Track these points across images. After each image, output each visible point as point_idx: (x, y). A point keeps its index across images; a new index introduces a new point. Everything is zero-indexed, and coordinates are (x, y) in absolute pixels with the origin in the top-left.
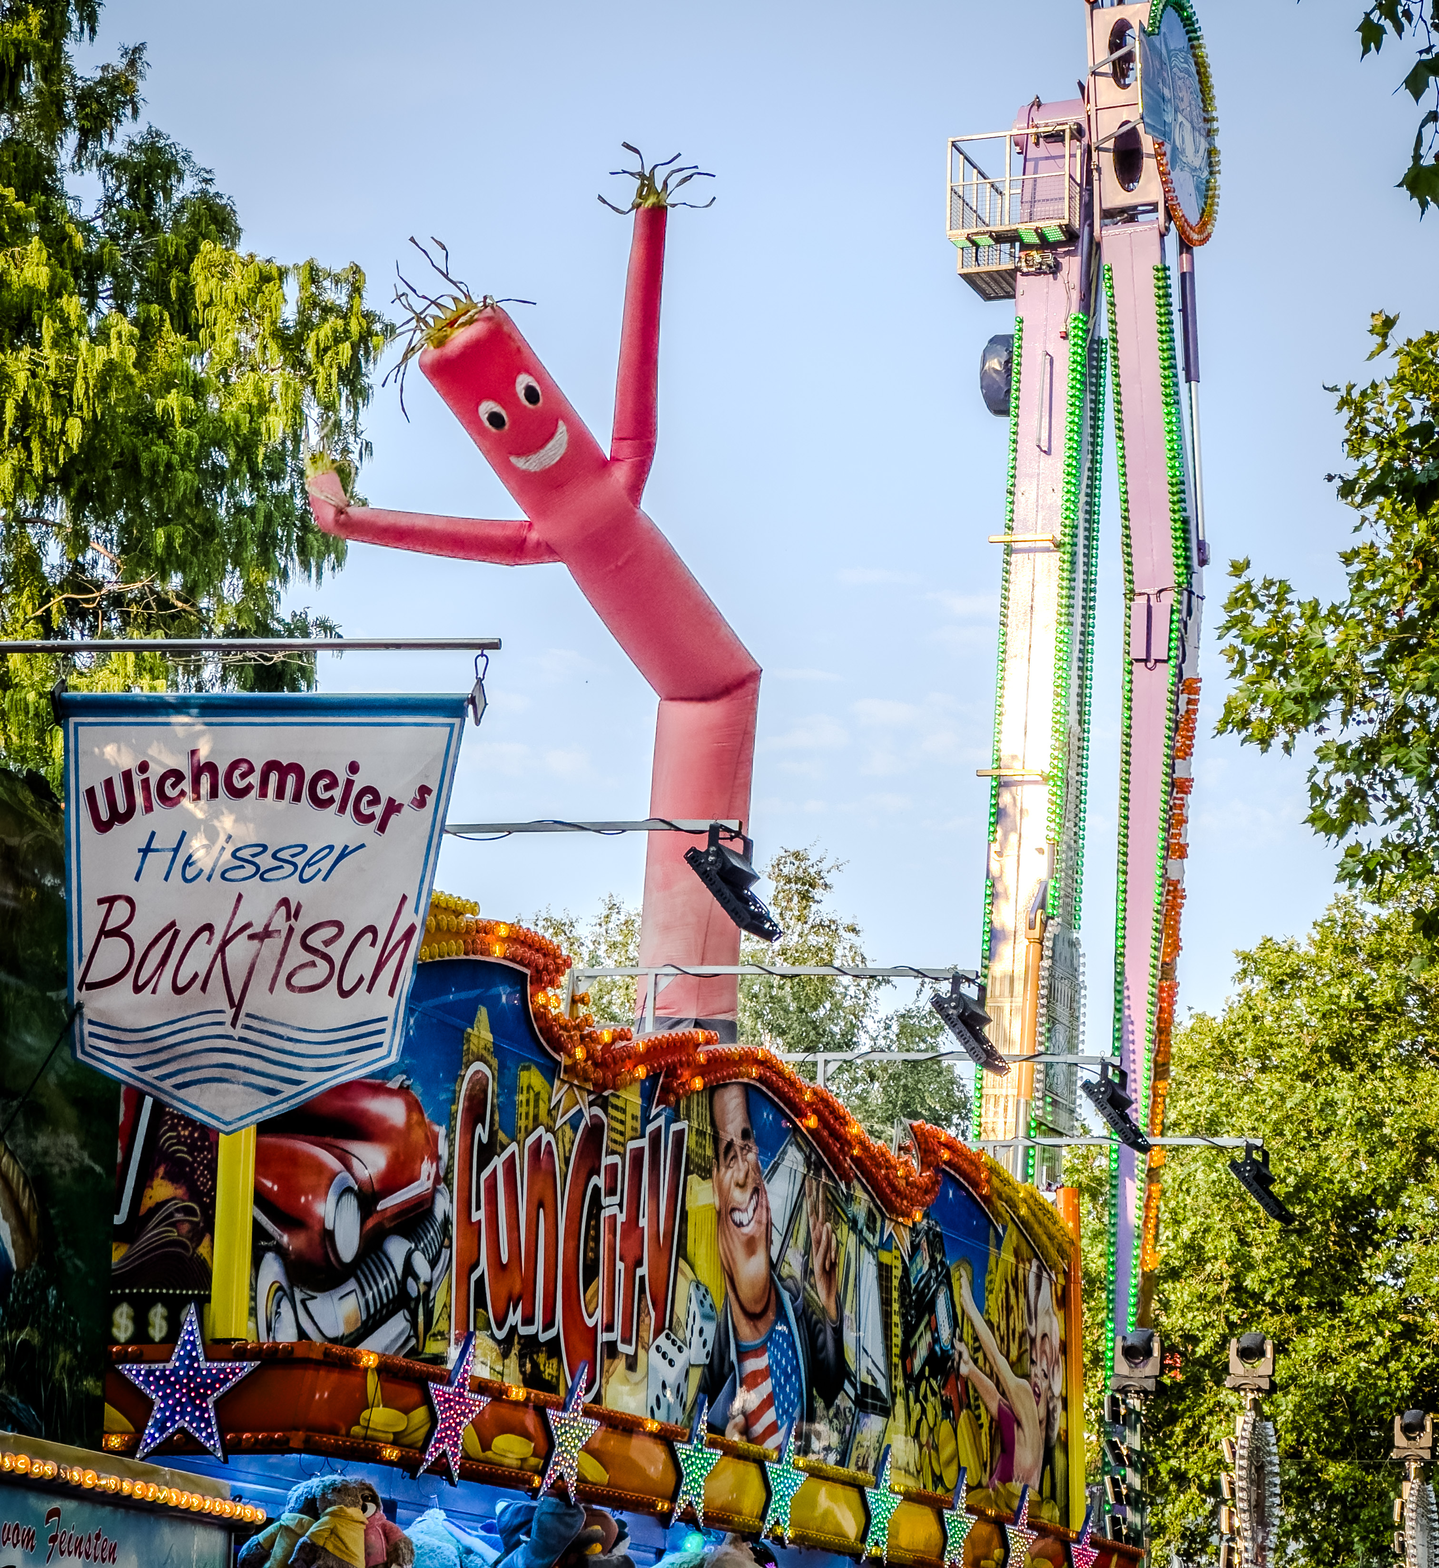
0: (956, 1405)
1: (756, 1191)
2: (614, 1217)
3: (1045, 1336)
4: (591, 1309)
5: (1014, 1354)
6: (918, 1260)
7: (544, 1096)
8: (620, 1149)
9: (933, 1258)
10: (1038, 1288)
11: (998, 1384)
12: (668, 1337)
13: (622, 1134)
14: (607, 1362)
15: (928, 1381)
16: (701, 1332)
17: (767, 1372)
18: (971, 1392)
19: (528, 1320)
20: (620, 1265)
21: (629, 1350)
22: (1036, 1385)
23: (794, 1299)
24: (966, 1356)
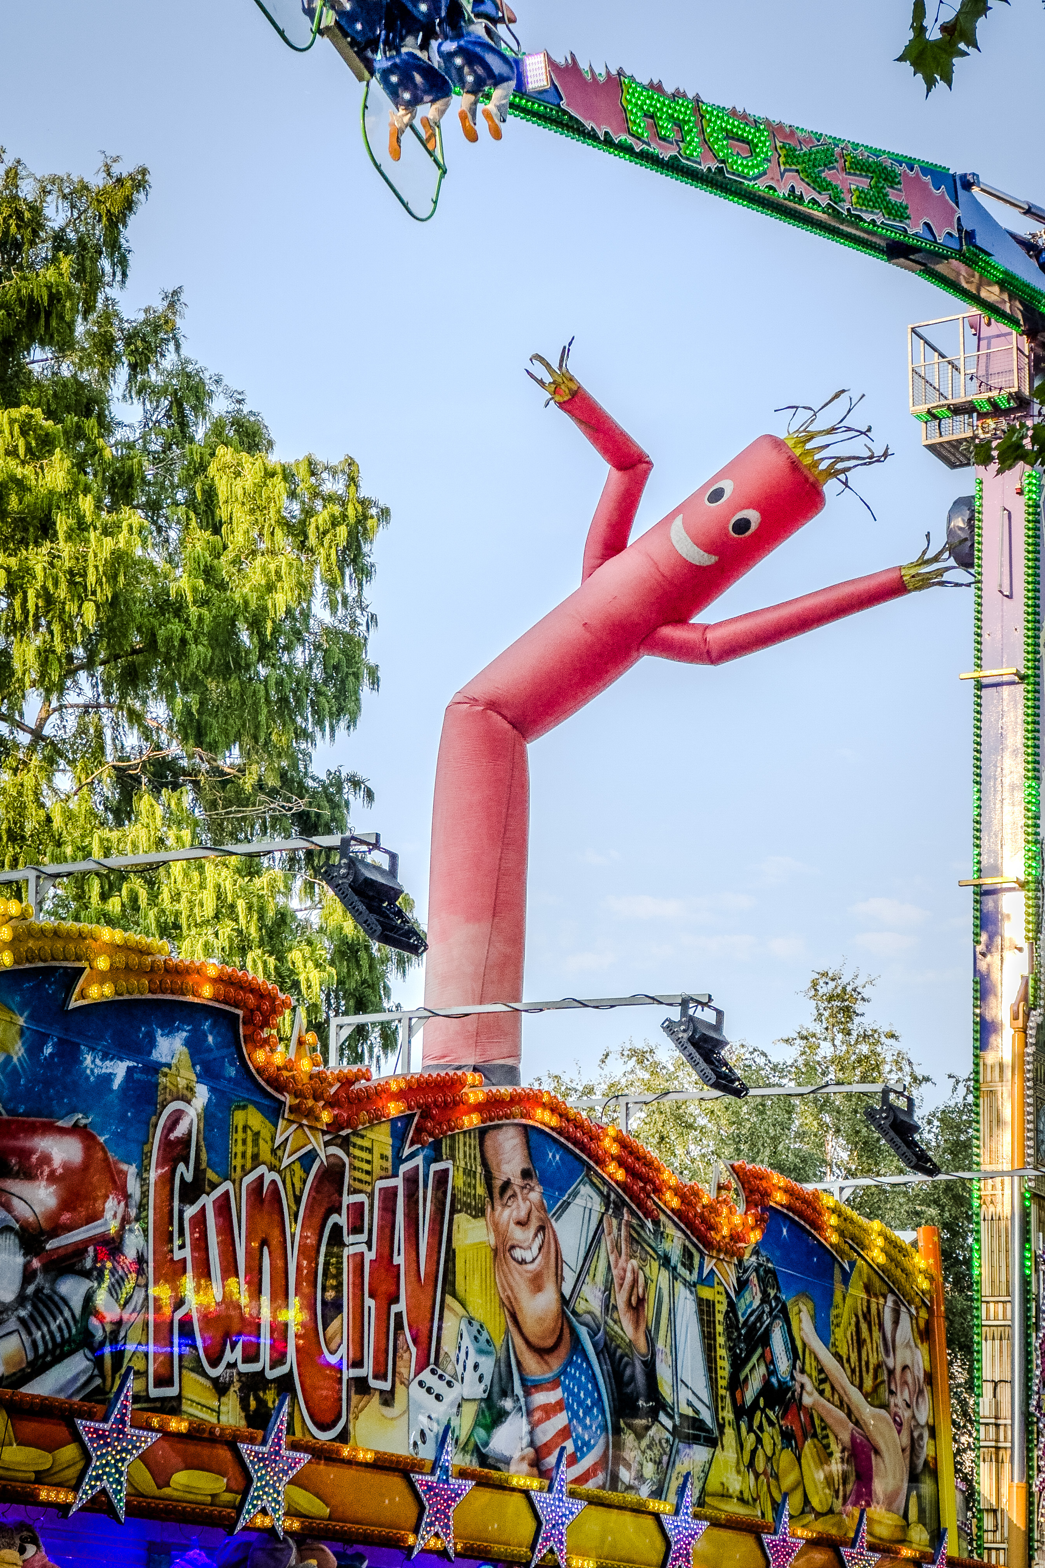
0: (799, 1434)
1: (542, 1228)
2: (362, 1254)
3: (905, 1368)
4: (333, 1346)
5: (868, 1384)
6: (747, 1295)
7: (265, 1134)
8: (369, 1189)
9: (765, 1294)
10: (896, 1322)
11: (849, 1414)
12: (433, 1372)
13: (368, 1173)
14: (355, 1398)
15: (763, 1411)
16: (476, 1366)
17: (560, 1406)
18: (817, 1422)
19: (251, 1356)
20: (369, 1302)
21: (386, 1386)
22: (896, 1414)
23: (593, 1334)
24: (809, 1387)
